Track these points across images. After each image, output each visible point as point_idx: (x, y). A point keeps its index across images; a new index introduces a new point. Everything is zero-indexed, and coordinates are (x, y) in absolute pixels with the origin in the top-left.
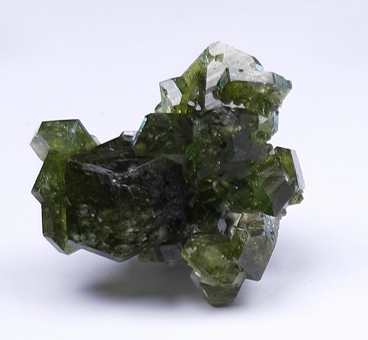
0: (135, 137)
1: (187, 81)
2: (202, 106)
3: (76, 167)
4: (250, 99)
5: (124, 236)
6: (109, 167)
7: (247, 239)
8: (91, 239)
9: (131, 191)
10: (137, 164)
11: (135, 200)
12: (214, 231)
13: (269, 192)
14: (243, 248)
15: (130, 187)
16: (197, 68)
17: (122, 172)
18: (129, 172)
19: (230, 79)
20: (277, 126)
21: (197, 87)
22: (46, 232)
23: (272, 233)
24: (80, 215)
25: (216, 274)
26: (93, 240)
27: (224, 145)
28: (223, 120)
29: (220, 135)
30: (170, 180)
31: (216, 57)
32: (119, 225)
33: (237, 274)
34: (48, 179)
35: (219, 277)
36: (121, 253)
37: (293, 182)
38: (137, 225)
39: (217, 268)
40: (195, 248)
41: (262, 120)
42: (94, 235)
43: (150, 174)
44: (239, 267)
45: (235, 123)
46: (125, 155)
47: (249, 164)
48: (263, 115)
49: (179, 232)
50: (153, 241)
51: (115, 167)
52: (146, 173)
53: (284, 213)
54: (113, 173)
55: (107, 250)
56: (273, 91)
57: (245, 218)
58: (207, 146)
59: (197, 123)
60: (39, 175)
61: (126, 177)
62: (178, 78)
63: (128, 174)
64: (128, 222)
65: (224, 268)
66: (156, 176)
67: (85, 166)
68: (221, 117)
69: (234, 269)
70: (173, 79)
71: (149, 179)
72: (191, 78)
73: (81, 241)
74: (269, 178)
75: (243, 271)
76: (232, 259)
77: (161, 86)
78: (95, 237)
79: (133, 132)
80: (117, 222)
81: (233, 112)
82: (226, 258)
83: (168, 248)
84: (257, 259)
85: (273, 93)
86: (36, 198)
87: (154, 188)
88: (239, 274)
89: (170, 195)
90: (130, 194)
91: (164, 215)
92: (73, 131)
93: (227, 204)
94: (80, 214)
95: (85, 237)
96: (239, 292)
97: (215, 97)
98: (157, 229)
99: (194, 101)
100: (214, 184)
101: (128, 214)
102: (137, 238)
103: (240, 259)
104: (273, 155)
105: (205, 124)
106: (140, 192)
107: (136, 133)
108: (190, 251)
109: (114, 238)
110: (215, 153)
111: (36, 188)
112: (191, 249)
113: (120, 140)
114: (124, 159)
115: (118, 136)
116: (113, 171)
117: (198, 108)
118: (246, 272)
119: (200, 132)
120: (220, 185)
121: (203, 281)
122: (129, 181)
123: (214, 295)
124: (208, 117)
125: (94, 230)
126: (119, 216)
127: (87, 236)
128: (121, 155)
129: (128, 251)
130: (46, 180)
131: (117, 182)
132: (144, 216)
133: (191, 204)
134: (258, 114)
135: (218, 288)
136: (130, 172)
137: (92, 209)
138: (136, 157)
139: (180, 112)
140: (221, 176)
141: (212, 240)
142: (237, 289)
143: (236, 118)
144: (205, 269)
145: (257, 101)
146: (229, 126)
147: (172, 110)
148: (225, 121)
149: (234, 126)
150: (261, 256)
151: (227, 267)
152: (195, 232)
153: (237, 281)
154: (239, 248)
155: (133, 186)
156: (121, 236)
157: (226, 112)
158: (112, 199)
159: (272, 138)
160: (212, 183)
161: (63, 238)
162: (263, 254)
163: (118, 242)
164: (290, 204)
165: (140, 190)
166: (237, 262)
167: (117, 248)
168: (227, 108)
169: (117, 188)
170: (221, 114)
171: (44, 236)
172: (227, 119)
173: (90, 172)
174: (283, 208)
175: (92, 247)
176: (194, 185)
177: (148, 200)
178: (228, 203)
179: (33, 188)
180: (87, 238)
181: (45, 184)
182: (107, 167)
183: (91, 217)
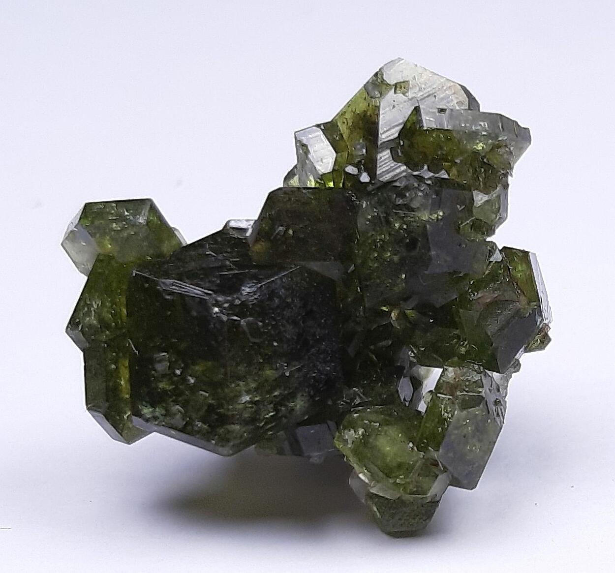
0: (250, 231)
1: (343, 129)
2: (372, 174)
3: (147, 285)
4: (458, 161)
5: (235, 410)
6: (207, 285)
7: (454, 413)
8: (175, 414)
9: (246, 329)
10: (256, 278)
11: (254, 343)
12: (392, 399)
13: (492, 328)
14: (447, 429)
15: (245, 322)
16: (362, 107)
17: (230, 294)
18: (242, 294)
19: (423, 126)
20: (506, 210)
21: (361, 141)
22: (93, 402)
23: (497, 403)
24: (153, 372)
25: (397, 477)
26: (179, 416)
27: (412, 245)
28: (411, 200)
29: (405, 227)
30: (315, 308)
31: (396, 85)
32: (226, 390)
33: (437, 476)
34: (95, 306)
35: (403, 482)
36: (228, 441)
37: (534, 310)
38: (256, 389)
39: (400, 466)
40: (361, 431)
41: (480, 198)
42: (180, 408)
43: (280, 297)
44: (440, 463)
45: (433, 204)
46: (234, 263)
47: (455, 277)
48: (480, 191)
49: (330, 403)
50: (286, 417)
51: (218, 285)
52: (272, 294)
53: (517, 366)
54: (214, 295)
55: (204, 435)
56: (499, 147)
57: (450, 376)
58: (382, 246)
59: (364, 206)
60: (80, 299)
61: (237, 302)
62: (326, 123)
63: (240, 296)
64: (241, 383)
65: (414, 465)
66: (289, 300)
67: (164, 283)
68: (407, 195)
69: (431, 468)
70: (318, 126)
71: (278, 307)
72: (350, 124)
73: (155, 418)
74: (491, 303)
75: (446, 472)
76: (428, 449)
77: (298, 139)
78: (183, 411)
79: (247, 221)
80: (221, 384)
81: (429, 185)
82: (415, 448)
83: (312, 430)
84: (471, 450)
85: (499, 150)
86: (74, 341)
87: (287, 321)
88: (439, 477)
89: (314, 335)
90: (244, 333)
91: (305, 370)
92: (141, 220)
93: (413, 352)
94: (155, 370)
95: (164, 412)
96: (437, 510)
97: (395, 158)
98: (292, 396)
99: (357, 165)
100: (393, 315)
101: (242, 369)
102: (257, 412)
103: (441, 451)
104: (498, 262)
105: (378, 207)
106: (262, 330)
107: (252, 223)
108: (351, 435)
109: (217, 414)
110: (396, 258)
111: (73, 324)
112: (352, 431)
113: (224, 236)
114: (232, 269)
115: (220, 228)
116: (215, 292)
117: (365, 178)
118: (450, 473)
119: (369, 220)
120: (403, 315)
121: (373, 491)
122: (242, 309)
123: (393, 516)
124: (385, 195)
125: (180, 399)
126: (226, 374)
127: (167, 410)
128: (228, 263)
129: (241, 437)
130: (92, 309)
131: (221, 312)
132: (269, 373)
133: (351, 351)
134: (472, 189)
135: (400, 502)
136: (244, 293)
137: (176, 361)
138: (255, 267)
139: (331, 184)
140: (406, 300)
141: (390, 415)
142: (435, 503)
143: (434, 196)
144: (379, 469)
145: (471, 165)
146: (422, 209)
147: (317, 182)
148: (414, 202)
149: (431, 210)
150: (478, 445)
151: (418, 464)
152: (358, 401)
153: (435, 489)
154: (440, 429)
155: (250, 319)
156: (228, 409)
157: (416, 185)
158: (213, 342)
159: (497, 231)
160: (389, 314)
161: (121, 413)
162: (480, 441)
163: (224, 420)
164: (527, 350)
165: (263, 327)
166: (436, 455)
167: (221, 431)
168: (417, 178)
169: (222, 322)
170: (407, 188)
171: (88, 409)
172: (418, 198)
173: (171, 293)
174: (516, 357)
175: (175, 429)
176: (357, 317)
177: (275, 344)
178: (413, 349)
179: (70, 323)
180: (168, 414)
181: (90, 316)
182: (203, 286)
183: (175, 375)
